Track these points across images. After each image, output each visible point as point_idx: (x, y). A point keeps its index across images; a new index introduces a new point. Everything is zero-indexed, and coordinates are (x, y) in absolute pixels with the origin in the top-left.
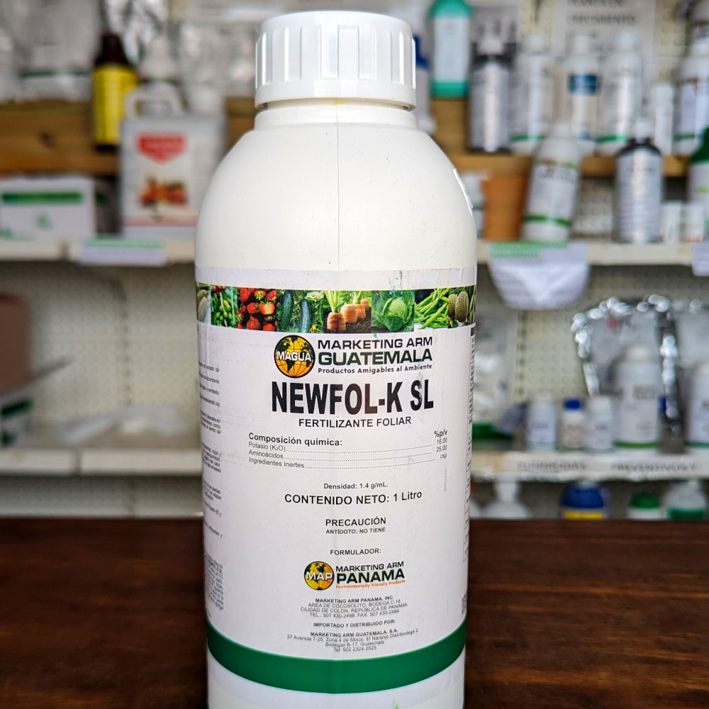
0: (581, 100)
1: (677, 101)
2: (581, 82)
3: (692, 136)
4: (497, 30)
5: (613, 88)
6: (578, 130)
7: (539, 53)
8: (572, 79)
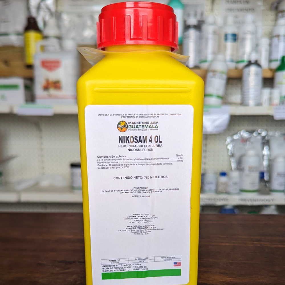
0: (230, 44)
1: (270, 45)
2: (230, 37)
3: (276, 60)
4: (195, 15)
5: (243, 39)
6: (228, 58)
7: (212, 24)
8: (226, 36)
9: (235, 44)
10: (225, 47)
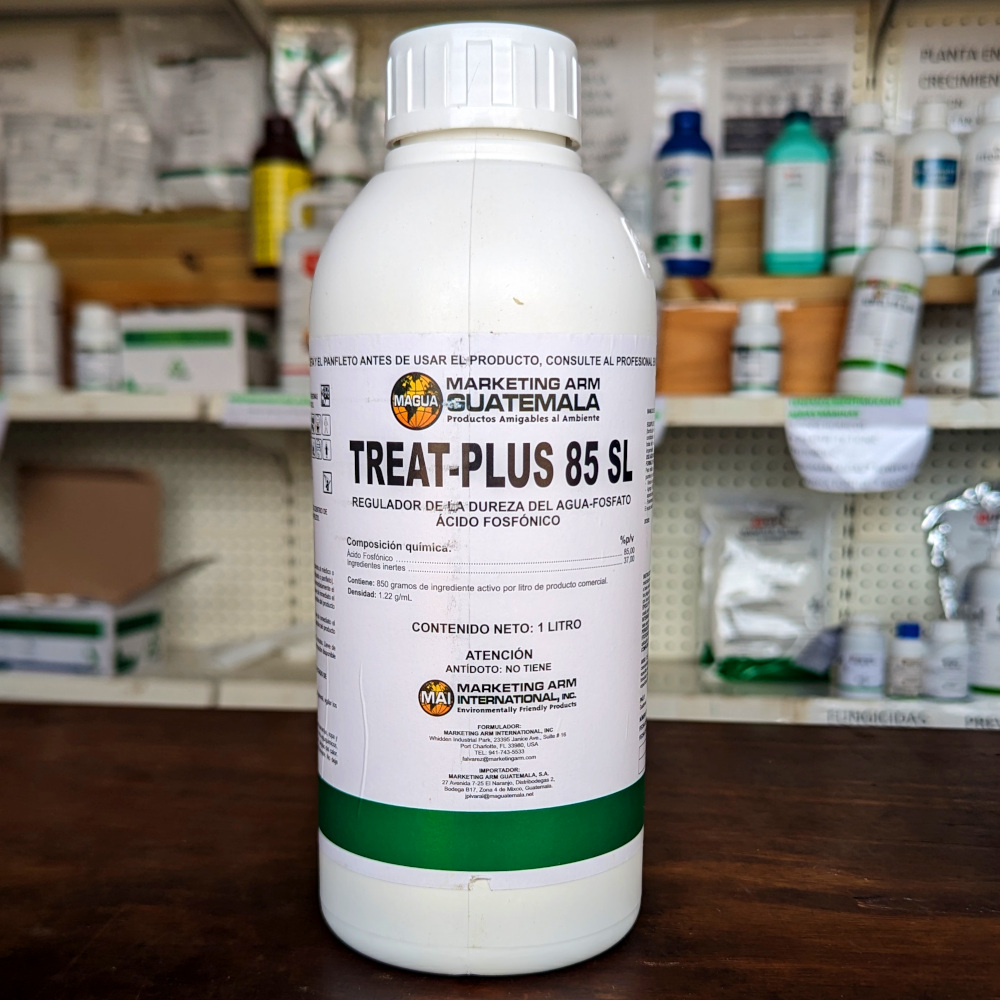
0: (933, 194)
2: (933, 171)
6: (929, 238)
7: (871, 130)
8: (920, 164)
9: (952, 193)
10: (918, 204)
